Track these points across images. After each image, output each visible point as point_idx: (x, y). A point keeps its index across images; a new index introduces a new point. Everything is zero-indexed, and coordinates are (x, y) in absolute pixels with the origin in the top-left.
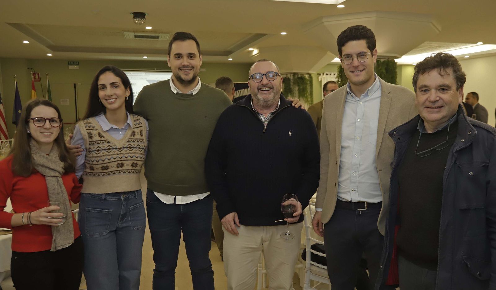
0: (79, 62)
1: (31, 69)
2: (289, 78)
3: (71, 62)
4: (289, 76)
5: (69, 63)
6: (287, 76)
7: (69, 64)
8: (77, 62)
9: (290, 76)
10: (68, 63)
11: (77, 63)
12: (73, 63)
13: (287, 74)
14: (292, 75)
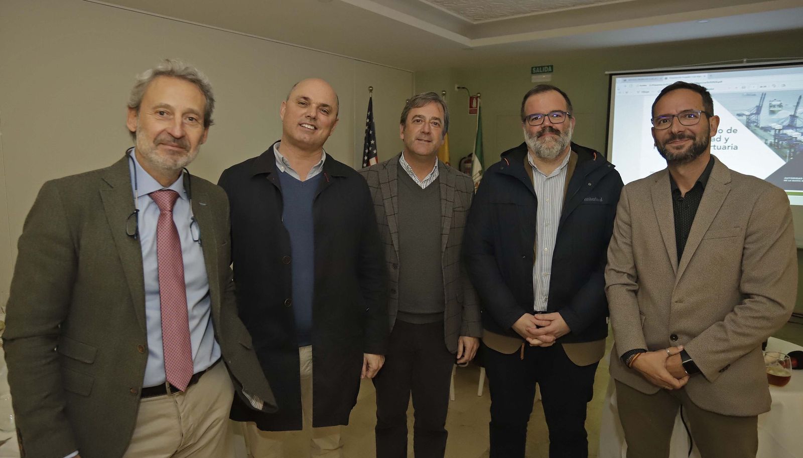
0: (552, 66)
1: (463, 88)
3: (536, 68)
5: (534, 69)
7: (532, 73)
8: (548, 66)
10: (532, 71)
11: (550, 68)
12: (542, 70)
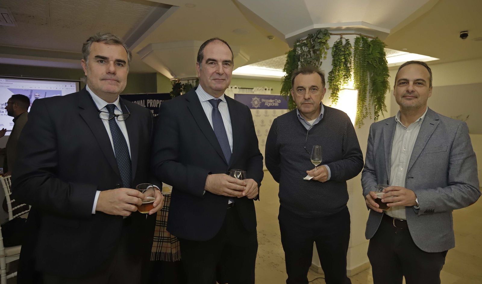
2: (191, 85)
4: (191, 82)
6: (188, 82)
9: (193, 82)
13: (188, 80)
14: (195, 81)
